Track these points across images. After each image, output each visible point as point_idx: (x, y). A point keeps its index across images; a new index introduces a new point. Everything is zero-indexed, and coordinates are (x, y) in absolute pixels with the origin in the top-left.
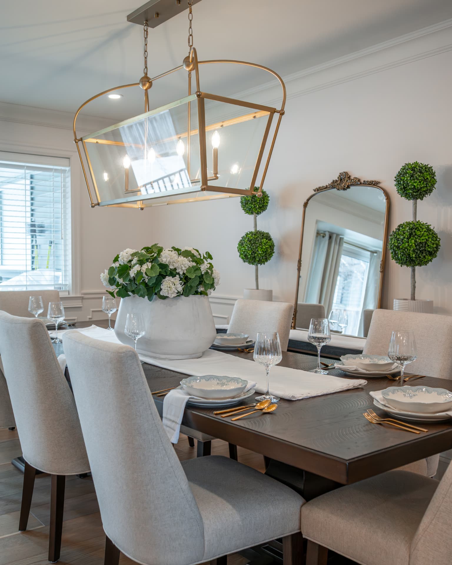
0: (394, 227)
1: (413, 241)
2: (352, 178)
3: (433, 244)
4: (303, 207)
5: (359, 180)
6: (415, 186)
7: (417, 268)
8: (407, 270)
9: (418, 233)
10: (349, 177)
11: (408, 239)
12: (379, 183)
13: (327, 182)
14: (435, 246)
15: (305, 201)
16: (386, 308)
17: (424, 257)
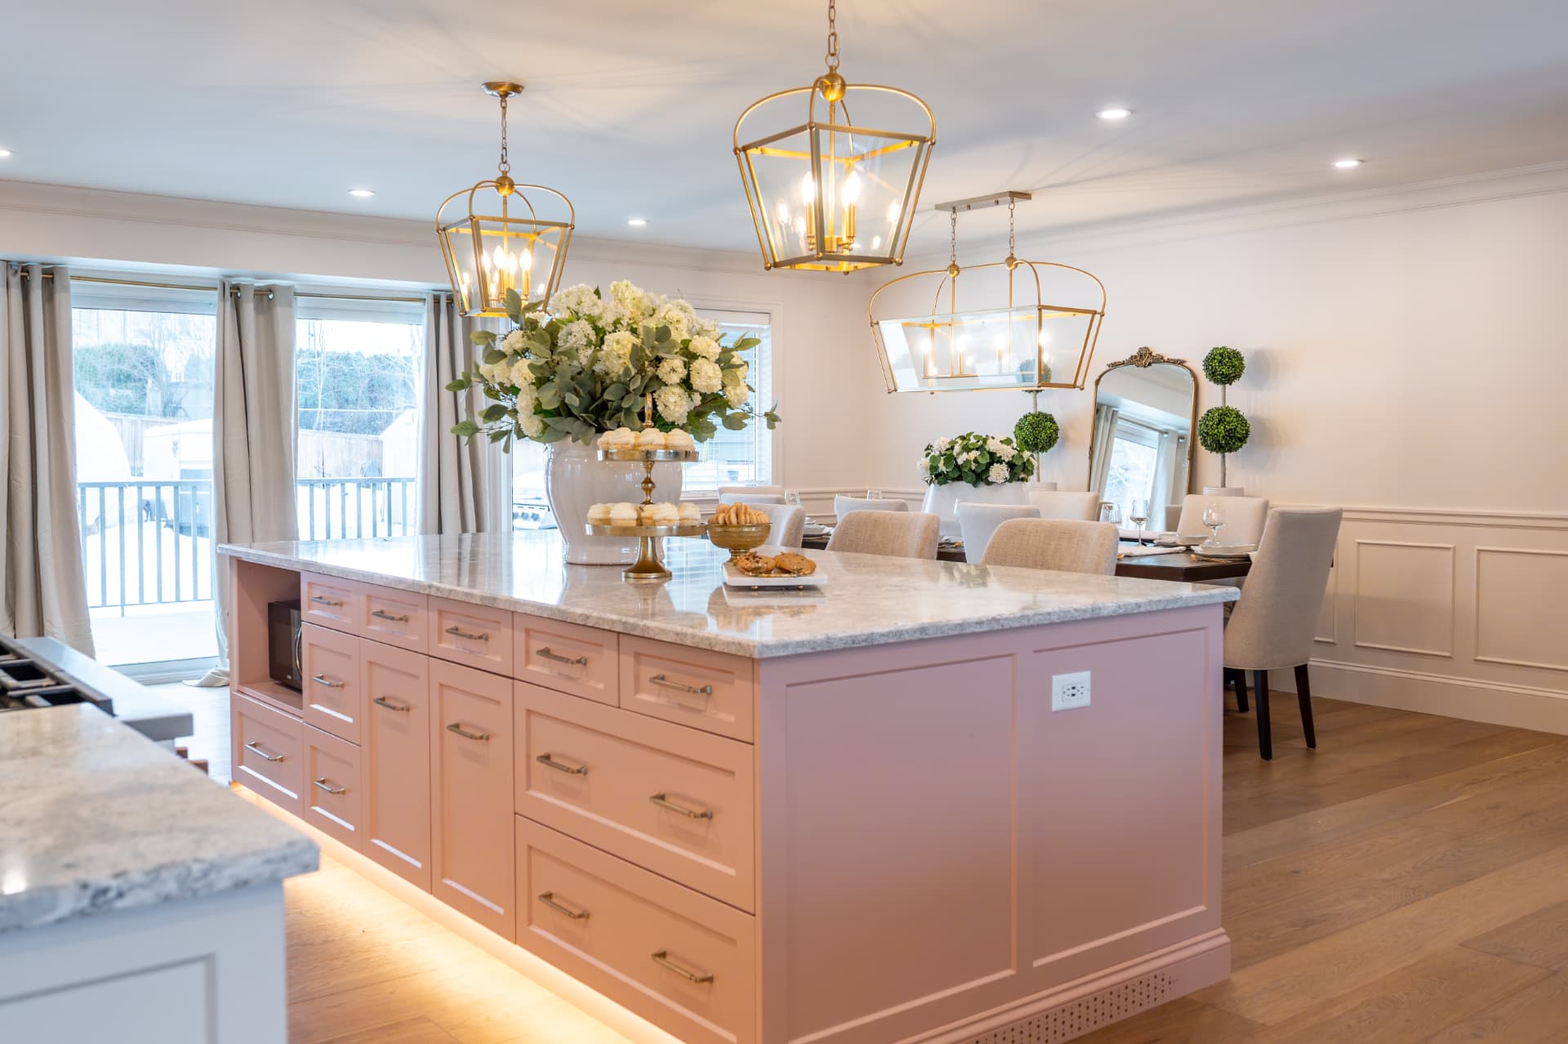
0: (1202, 413)
1: (1222, 427)
2: (1154, 354)
3: (1243, 430)
4: (1094, 384)
5: (1162, 358)
6: (1223, 372)
7: (1227, 454)
8: (1216, 457)
9: (1227, 419)
10: (1150, 354)
11: (1218, 425)
12: (1185, 362)
13: (1126, 357)
14: (1244, 432)
15: (1098, 377)
16: (1195, 493)
17: (1234, 443)
